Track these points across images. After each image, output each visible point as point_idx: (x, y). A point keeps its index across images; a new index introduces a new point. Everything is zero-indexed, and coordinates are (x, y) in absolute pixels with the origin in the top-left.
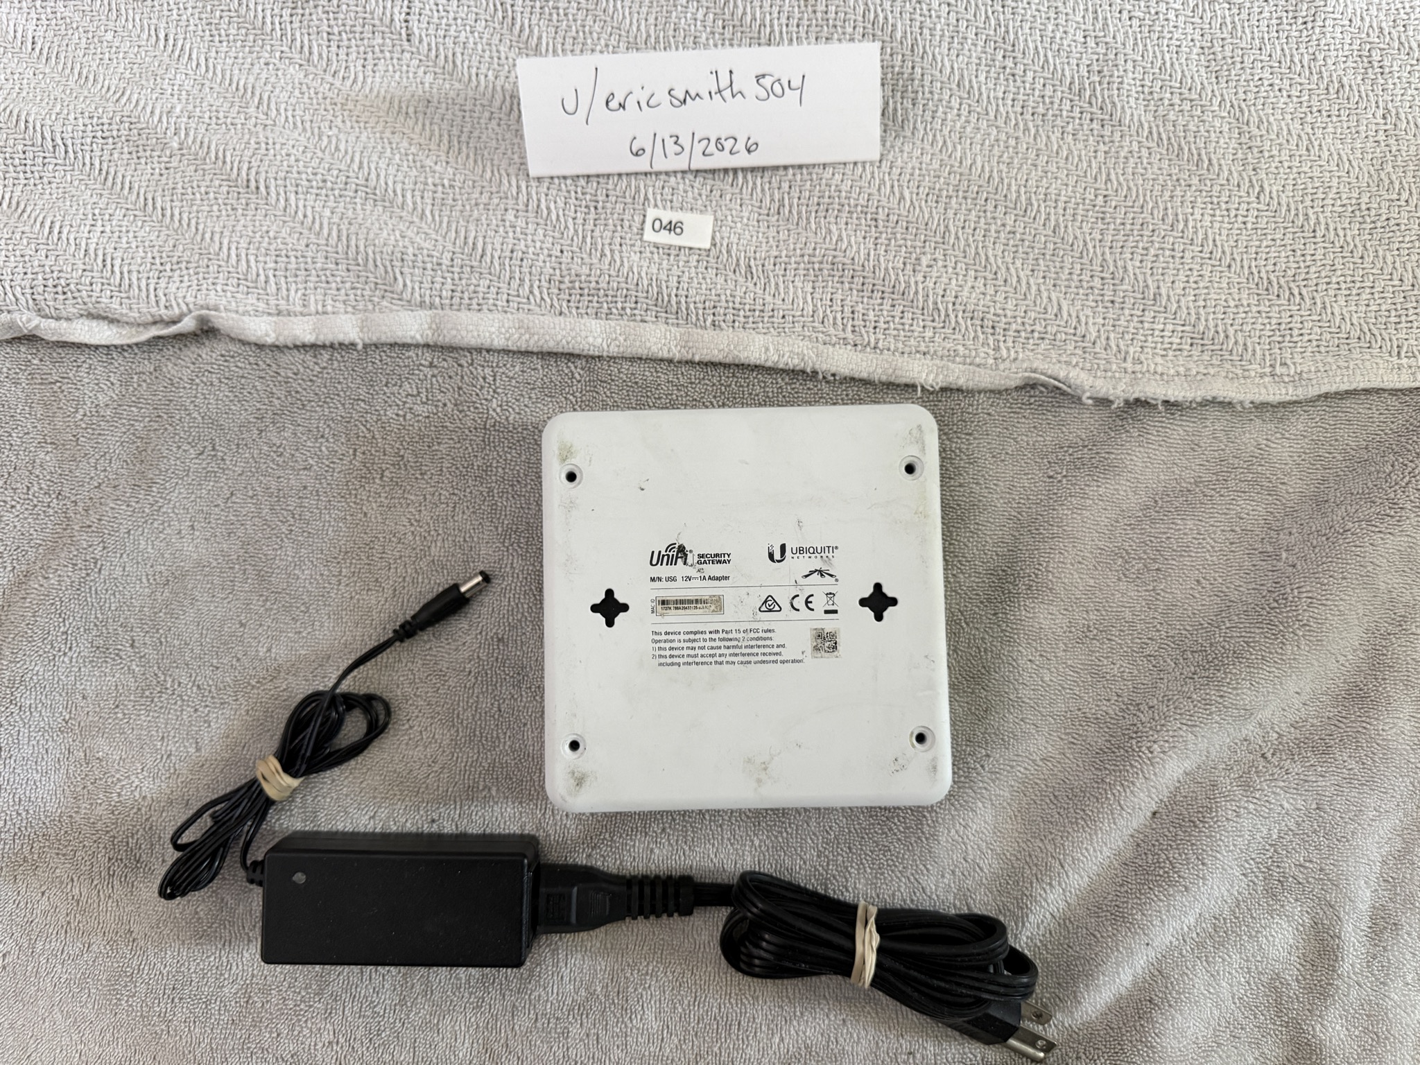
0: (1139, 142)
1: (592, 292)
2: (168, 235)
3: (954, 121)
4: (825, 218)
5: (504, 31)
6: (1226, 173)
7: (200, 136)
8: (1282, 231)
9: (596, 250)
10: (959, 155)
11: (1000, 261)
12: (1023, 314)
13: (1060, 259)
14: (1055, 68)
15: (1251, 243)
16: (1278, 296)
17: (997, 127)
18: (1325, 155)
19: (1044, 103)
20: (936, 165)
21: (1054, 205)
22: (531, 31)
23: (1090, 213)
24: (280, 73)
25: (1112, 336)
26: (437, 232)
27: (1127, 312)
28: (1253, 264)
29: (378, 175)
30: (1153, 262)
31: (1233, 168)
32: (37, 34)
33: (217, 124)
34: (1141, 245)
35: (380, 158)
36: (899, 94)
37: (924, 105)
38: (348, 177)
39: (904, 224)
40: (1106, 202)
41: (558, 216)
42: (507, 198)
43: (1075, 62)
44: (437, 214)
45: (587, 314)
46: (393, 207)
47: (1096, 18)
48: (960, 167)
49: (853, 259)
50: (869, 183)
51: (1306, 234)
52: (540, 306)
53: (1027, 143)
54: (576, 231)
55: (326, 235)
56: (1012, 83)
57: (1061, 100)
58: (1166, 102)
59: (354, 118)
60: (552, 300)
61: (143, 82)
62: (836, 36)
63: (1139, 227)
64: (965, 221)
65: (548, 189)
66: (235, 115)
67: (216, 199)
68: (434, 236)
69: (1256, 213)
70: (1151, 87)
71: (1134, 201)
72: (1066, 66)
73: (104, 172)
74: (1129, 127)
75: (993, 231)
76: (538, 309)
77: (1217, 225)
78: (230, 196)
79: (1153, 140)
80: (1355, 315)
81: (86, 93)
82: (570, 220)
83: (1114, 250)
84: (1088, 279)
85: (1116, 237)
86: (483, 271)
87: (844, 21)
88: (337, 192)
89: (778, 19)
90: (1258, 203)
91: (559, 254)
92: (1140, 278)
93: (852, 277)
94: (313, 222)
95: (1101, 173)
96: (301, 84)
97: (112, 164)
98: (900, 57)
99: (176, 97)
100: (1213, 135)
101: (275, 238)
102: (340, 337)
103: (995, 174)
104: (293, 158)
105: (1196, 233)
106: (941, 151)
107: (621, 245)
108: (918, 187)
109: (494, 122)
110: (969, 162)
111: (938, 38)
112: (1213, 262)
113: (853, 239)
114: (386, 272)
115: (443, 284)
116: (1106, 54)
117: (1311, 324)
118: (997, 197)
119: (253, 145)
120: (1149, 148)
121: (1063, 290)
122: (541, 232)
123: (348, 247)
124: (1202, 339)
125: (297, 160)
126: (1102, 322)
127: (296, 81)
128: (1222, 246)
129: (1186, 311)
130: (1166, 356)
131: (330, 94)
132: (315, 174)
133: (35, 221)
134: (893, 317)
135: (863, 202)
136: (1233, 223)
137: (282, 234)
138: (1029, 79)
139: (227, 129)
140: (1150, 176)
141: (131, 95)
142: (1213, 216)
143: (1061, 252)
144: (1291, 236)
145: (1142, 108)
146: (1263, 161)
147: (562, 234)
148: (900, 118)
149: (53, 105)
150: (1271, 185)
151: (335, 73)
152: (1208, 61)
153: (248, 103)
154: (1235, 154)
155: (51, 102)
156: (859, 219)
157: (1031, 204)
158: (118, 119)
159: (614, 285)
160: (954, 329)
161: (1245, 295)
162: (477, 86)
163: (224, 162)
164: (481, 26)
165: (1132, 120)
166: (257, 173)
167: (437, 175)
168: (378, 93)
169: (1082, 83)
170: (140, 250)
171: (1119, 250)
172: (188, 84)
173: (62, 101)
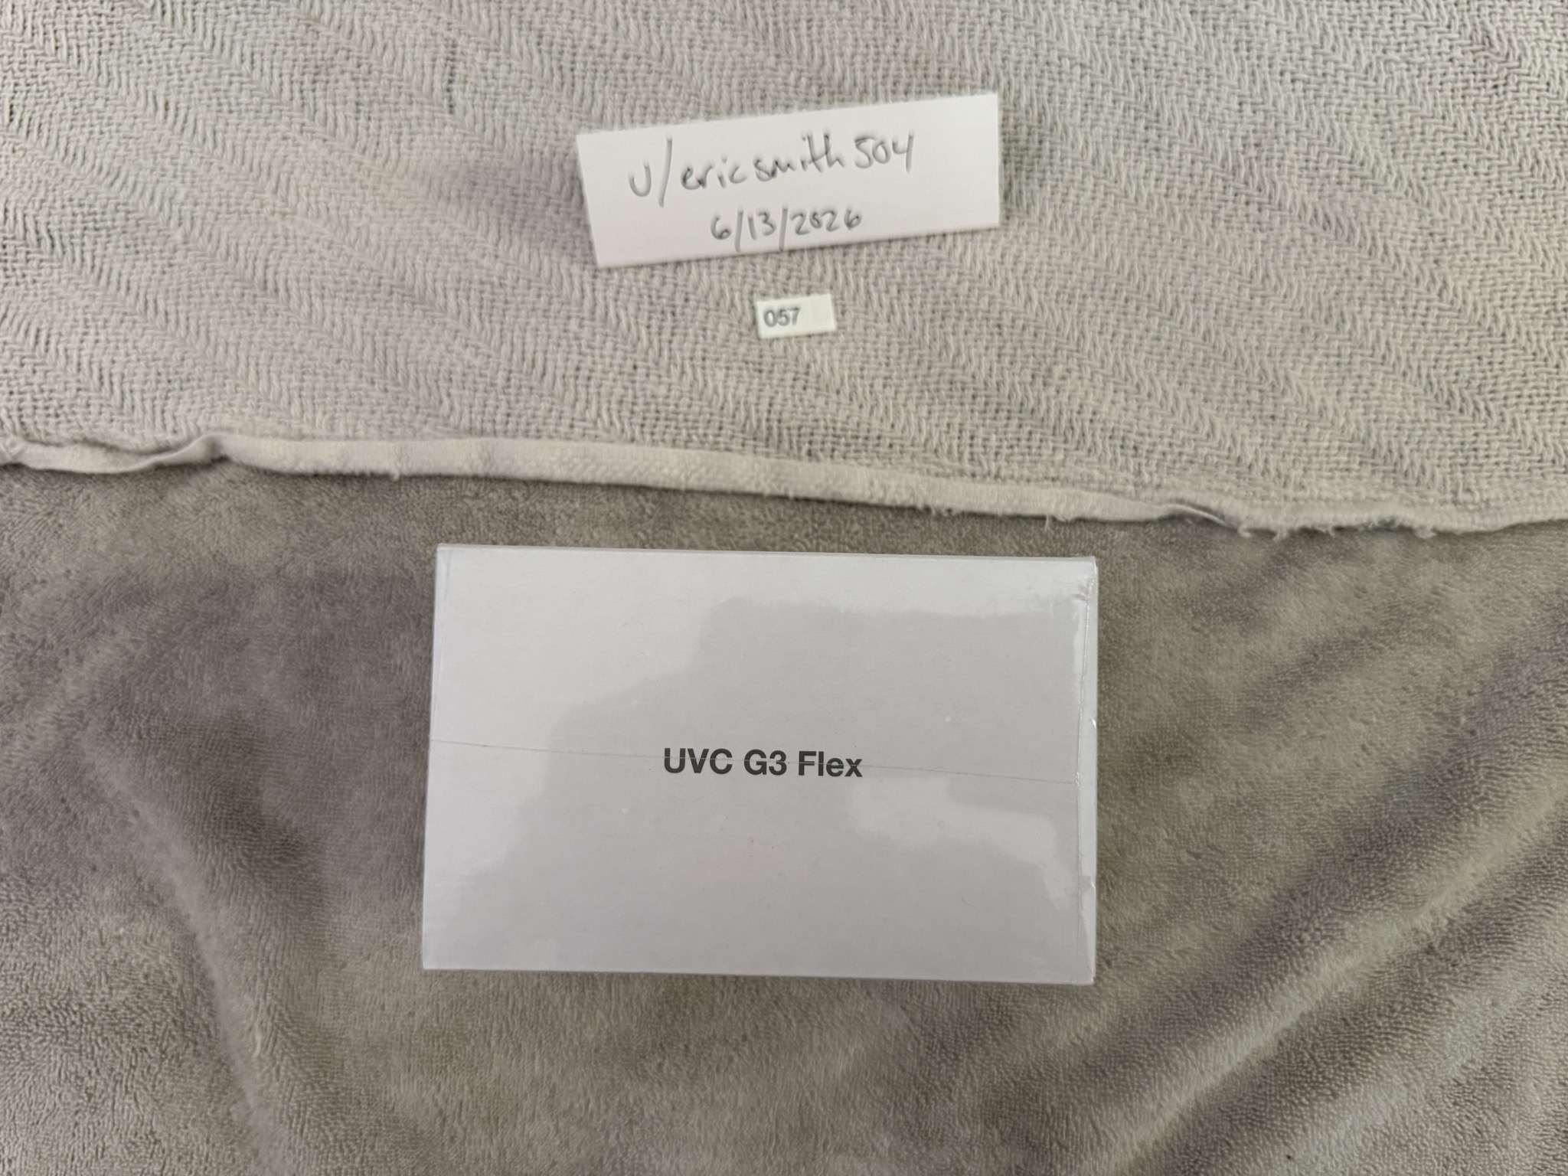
0: (1302, 228)
1: (671, 416)
2: (174, 346)
3: (1087, 206)
4: (941, 326)
5: (564, 100)
6: (1403, 265)
7: (208, 228)
8: (1467, 334)
9: (675, 366)
10: (1093, 245)
11: (1142, 372)
12: (1170, 433)
13: (1210, 370)
14: (1205, 141)
15: (1431, 348)
16: (1461, 411)
17: (1137, 212)
18: (1517, 244)
19: (1192, 182)
20: (1067, 259)
21: (1203, 306)
22: (593, 99)
23: (1245, 318)
24: (300, 149)
25: (1271, 457)
26: (489, 344)
27: (1289, 429)
28: (1433, 372)
29: (415, 274)
30: (1316, 371)
31: (1412, 260)
32: (15, 102)
33: (228, 213)
34: (1303, 352)
35: (417, 251)
36: (1024, 173)
37: (1053, 187)
38: (381, 278)
39: (1032, 330)
40: (1263, 303)
41: (629, 324)
42: (569, 303)
43: (1228, 133)
44: (486, 318)
45: (663, 441)
46: (434, 311)
47: (1254, 82)
48: (1095, 261)
49: (973, 376)
50: (990, 283)
51: (1494, 339)
53: (1174, 233)
54: (650, 342)
55: (359, 349)
56: (1155, 159)
58: (1333, 179)
59: (387, 205)
60: (622, 424)
61: (141, 161)
63: (1299, 332)
64: (1102, 325)
65: (618, 292)
66: (248, 202)
67: (228, 302)
68: (484, 350)
69: (1436, 312)
70: (1317, 162)
71: (1294, 303)
72: (1218, 139)
73: (97, 270)
74: (1291, 210)
75: (1135, 337)
76: (605, 435)
77: (1391, 325)
78: (245, 299)
79: (1318, 224)
80: (1549, 435)
81: (74, 173)
82: (643, 329)
83: (1273, 358)
84: (1244, 392)
85: (1275, 344)
86: (545, 393)
88: (368, 296)
90: (1441, 300)
91: (632, 371)
92: (1304, 390)
93: (974, 397)
94: (344, 333)
95: (1257, 269)
96: (325, 162)
97: (107, 259)
98: (1024, 129)
99: (179, 179)
100: (1389, 216)
101: (301, 352)
102: (375, 467)
103: (1136, 269)
104: (316, 256)
105: (1366, 334)
106: (1073, 242)
107: (704, 359)
108: (1047, 286)
109: (550, 211)
110: (1105, 255)
111: (1069, 106)
112: (1387, 371)
113: (973, 351)
114: (430, 393)
115: (497, 407)
116: (1264, 124)
117: (1497, 445)
118: (1139, 297)
119: (269, 240)
120: (1313, 234)
121: (1216, 405)
122: (609, 345)
123: (385, 363)
124: (1373, 457)
125: (321, 258)
126: (1260, 440)
127: (320, 159)
128: (1397, 350)
129: (1354, 426)
130: (1332, 478)
131: (358, 176)
132: (342, 275)
133: (18, 329)
134: (1019, 440)
135: (984, 306)
136: (1410, 323)
137: (308, 348)
138: (1176, 154)
139: (240, 219)
140: (1316, 269)
141: (127, 177)
142: (1387, 313)
143: (1213, 362)
144: (1475, 340)
145: (1306, 187)
146: (1446, 251)
147: (634, 346)
148: (1025, 202)
149: (37, 190)
150: (1455, 280)
151: (364, 150)
152: (1384, 131)
153: (263, 187)
154: (1414, 241)
155: (34, 186)
156: (980, 326)
157: (1178, 306)
158: (111, 207)
159: (696, 409)
160: (1090, 451)
161: (1422, 409)
162: (531, 165)
163: (237, 259)
164: (535, 92)
165: (1294, 202)
166: (276, 273)
167: (484, 271)
168: (415, 174)
169: (1237, 160)
170: (143, 364)
171: (1279, 358)
172: (193, 163)
173: (47, 184)
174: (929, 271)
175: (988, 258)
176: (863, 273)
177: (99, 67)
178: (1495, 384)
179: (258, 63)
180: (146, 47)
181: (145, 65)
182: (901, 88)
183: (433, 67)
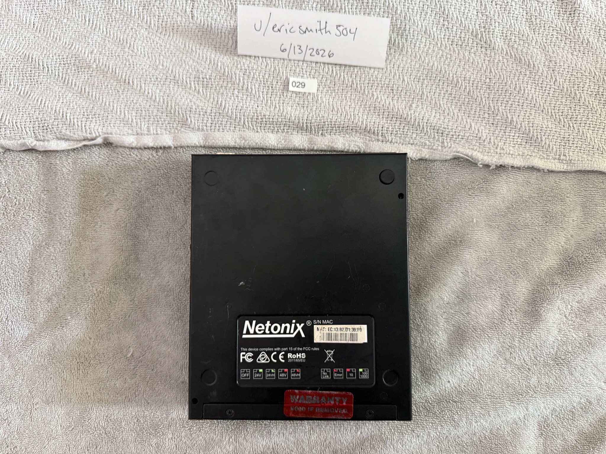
0: (502, 57)
1: (271, 123)
2: (90, 103)
3: (423, 48)
4: (371, 89)
5: (232, 15)
6: (541, 71)
7: (105, 62)
9: (273, 106)
10: (427, 61)
11: (445, 106)
12: (455, 128)
13: (471, 106)
14: (465, 25)
15: (552, 102)
17: (442, 50)
19: (461, 40)
20: (417, 66)
21: (468, 82)
23: (484, 86)
24: (137, 33)
25: (492, 138)
26: (205, 99)
27: (499, 128)
29: (179, 75)
30: (510, 107)
32: (35, 21)
33: (112, 56)
34: (505, 100)
35: (180, 68)
36: (400, 36)
37: (411, 41)
38: (167, 76)
39: (405, 91)
40: (490, 81)
41: (256, 91)
42: (234, 84)
43: (473, 23)
44: (205, 91)
45: (268, 132)
46: (186, 88)
47: (482, 5)
48: (427, 66)
49: (383, 105)
50: (389, 75)
52: (248, 129)
54: (264, 98)
55: (158, 101)
56: (447, 31)
57: (468, 39)
59: (170, 52)
60: (253, 127)
61: (80, 40)
62: (372, 13)
63: (504, 92)
64: (430, 89)
65: (252, 80)
66: (119, 52)
67: (111, 88)
68: (204, 101)
70: (506, 34)
71: (502, 81)
72: (470, 25)
74: (498, 50)
75: (442, 94)
76: (247, 130)
77: (537, 93)
78: (117, 86)
79: (508, 55)
81: (56, 45)
82: (261, 93)
83: (494, 102)
84: (483, 114)
85: (495, 96)
86: (225, 115)
87: (375, 6)
88: (162, 83)
89: (348, 6)
90: (555, 85)
91: (257, 107)
92: (505, 114)
93: (384, 112)
94: (152, 96)
95: (487, 69)
96: (147, 37)
97: (67, 75)
98: (400, 21)
99: (94, 45)
100: (534, 55)
101: (136, 103)
102: (165, 144)
103: (443, 69)
104: (144, 70)
105: (528, 95)
106: (419, 60)
107: (283, 103)
108: (410, 76)
109: (228, 53)
110: (432, 64)
111: (415, 13)
112: (536, 109)
113: (383, 98)
114: (183, 116)
115: (207, 121)
116: (486, 20)
117: (577, 140)
118: (444, 79)
120: (507, 59)
121: (472, 118)
122: (249, 99)
123: (167, 106)
124: (531, 140)
125: (146, 71)
126: (488, 131)
127: (145, 36)
128: (539, 102)
129: (524, 128)
130: (515, 147)
131: (159, 42)
132: (153, 76)
133: (35, 99)
134: (400, 129)
135: (387, 82)
136: (544, 93)
137: (140, 101)
138: (455, 30)
139: (116, 58)
140: (509, 70)
141: (75, 46)
142: (536, 89)
143: (471, 102)
145: (503, 42)
147: (258, 99)
148: (401, 47)
149: (43, 51)
151: (161, 33)
152: (530, 25)
153: (124, 47)
154: (544, 63)
156: (385, 89)
157: (458, 82)
158: (70, 56)
159: (280, 120)
160: (425, 134)
162: (221, 37)
163: (115, 73)
164: (222, 13)
165: (499, 47)
166: (129, 77)
167: (204, 74)
168: (179, 40)
169: (477, 32)
170: (78, 109)
171: (496, 102)
172: (99, 40)
173: (47, 49)
175: (388, 66)
176: (343, 71)
177: (65, 7)
179: (123, 4)
181: (82, 6)
183: (186, 4)
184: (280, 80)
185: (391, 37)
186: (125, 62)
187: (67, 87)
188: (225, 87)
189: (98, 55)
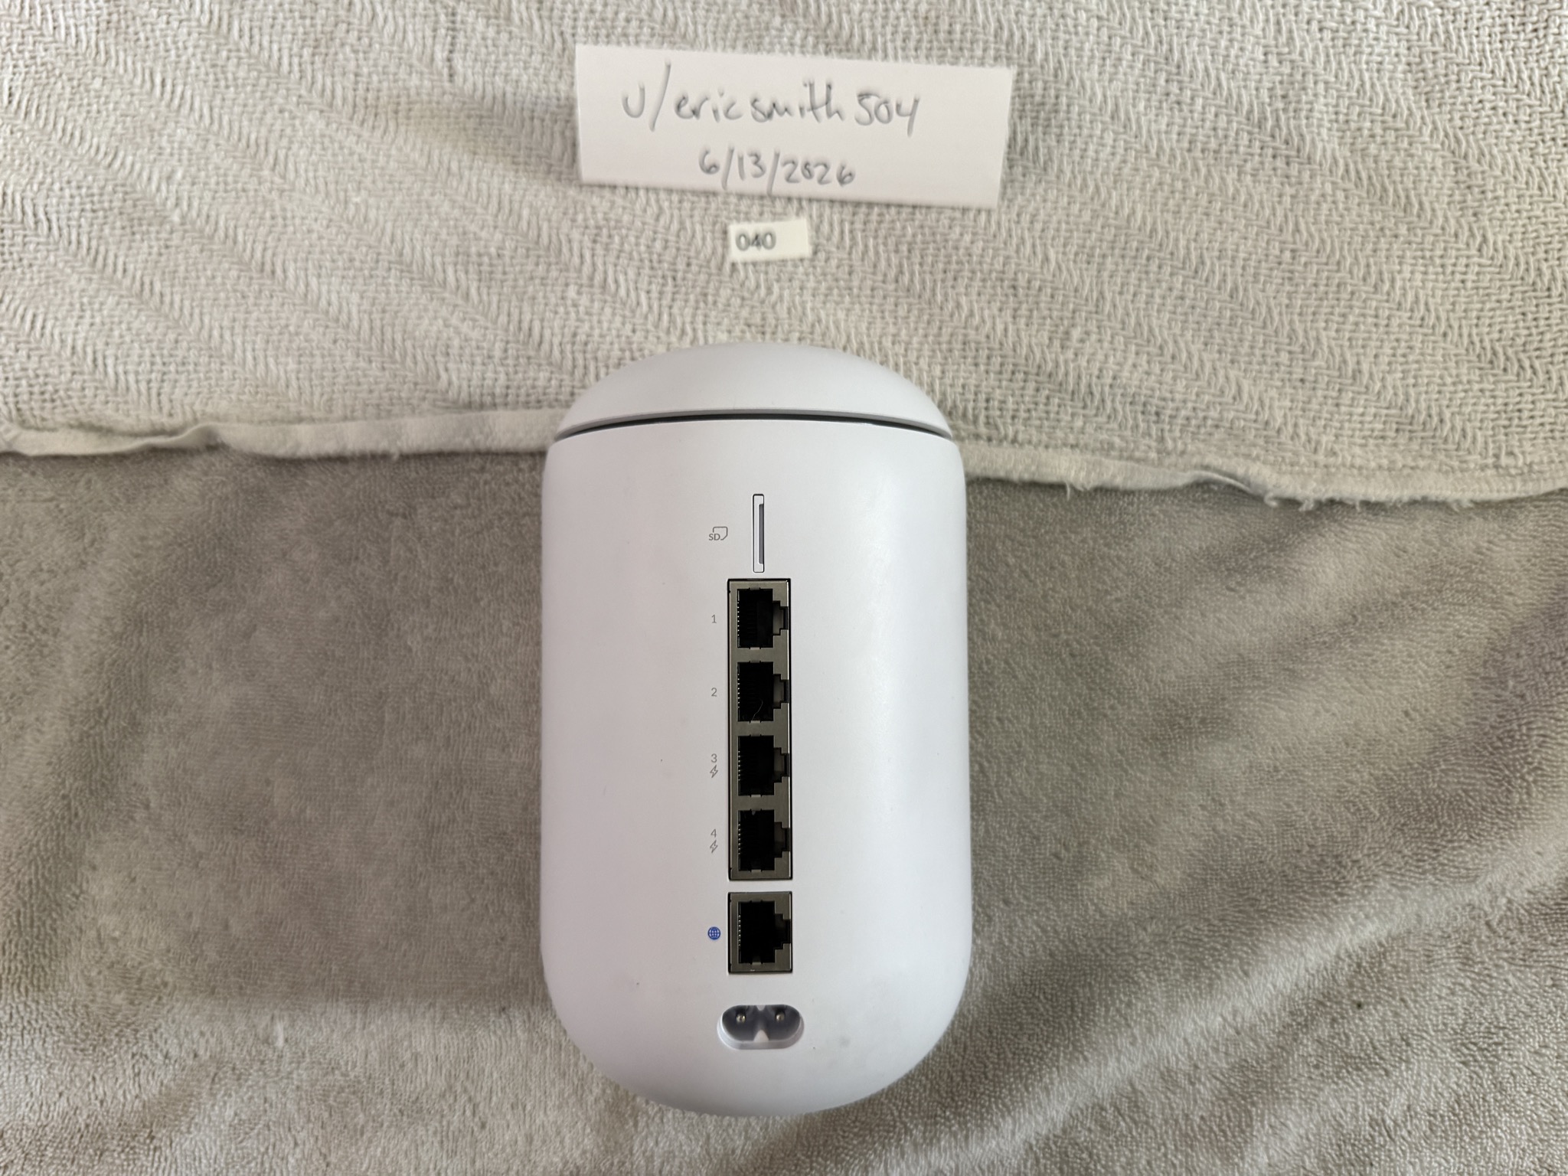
0: (1333, 183)
2: (168, 327)
3: (1107, 162)
4: (953, 288)
5: (565, 65)
6: (1441, 220)
7: (206, 208)
8: (1509, 290)
10: (1114, 202)
11: (1165, 333)
12: (1194, 397)
13: (1237, 330)
14: (1230, 95)
15: (1472, 306)
16: (1505, 370)
17: (1159, 167)
19: (1216, 136)
20: (1086, 217)
21: (1229, 262)
23: (1275, 272)
24: (297, 122)
25: (1301, 421)
26: (486, 316)
27: (1320, 393)
28: (1474, 331)
29: (413, 249)
30: (1352, 331)
31: (1449, 214)
32: (14, 84)
33: (226, 191)
34: (1337, 310)
35: (415, 226)
36: (1040, 129)
37: (1071, 142)
38: (379, 254)
39: (1049, 291)
40: (1294, 258)
41: (628, 290)
42: (567, 270)
43: (1253, 85)
44: (484, 291)
46: (433, 286)
47: (1279, 31)
48: (1115, 219)
49: (988, 337)
50: (1006, 243)
51: (1539, 294)
53: (1198, 187)
54: (650, 307)
55: (356, 328)
56: (1176, 113)
58: (1366, 132)
59: (387, 178)
61: (138, 140)
62: (962, 60)
63: (1334, 288)
64: (1123, 285)
65: (618, 257)
66: (246, 180)
67: (224, 284)
68: (481, 323)
69: (1477, 269)
70: (1347, 114)
71: (1329, 257)
72: (1243, 91)
73: (93, 251)
74: (1321, 165)
77: (1430, 285)
78: (241, 282)
79: (1350, 180)
82: (643, 294)
83: (1304, 317)
84: (1273, 353)
85: (1307, 302)
86: (544, 362)
87: (972, 43)
88: (366, 273)
90: (1481, 256)
91: (631, 334)
92: (1337, 351)
93: (989, 357)
94: (340, 312)
95: (1287, 221)
96: (323, 136)
97: (103, 241)
98: (1040, 84)
99: (176, 157)
100: (1424, 173)
101: (297, 334)
102: (373, 446)
103: (1159, 226)
105: (1404, 295)
106: (1092, 199)
108: (1065, 246)
109: (552, 178)
110: (1127, 211)
111: (1086, 60)
112: (1425, 330)
113: (986, 312)
114: (428, 369)
115: (495, 380)
116: (1291, 75)
117: (1543, 404)
118: (1162, 255)
120: (1345, 190)
121: (1243, 366)
122: (608, 310)
123: (383, 341)
124: (1411, 424)
125: (320, 238)
126: (1288, 404)
127: (317, 132)
128: (1436, 310)
129: (1391, 392)
130: (1365, 445)
131: (359, 149)
133: (15, 314)
134: (1036, 404)
135: (998, 267)
136: (1449, 282)
137: (306, 328)
138: (1198, 108)
139: (238, 198)
140: (1348, 225)
141: (125, 156)
142: (1425, 273)
143: (1240, 321)
144: (1520, 296)
145: (1336, 140)
146: (1485, 203)
148: (1042, 160)
149: (35, 172)
150: (1494, 234)
151: (363, 122)
152: (1417, 80)
153: (260, 165)
154: (1451, 196)
155: (32, 168)
156: (994, 287)
157: (1203, 263)
158: (110, 188)
160: (1109, 417)
161: (1464, 370)
162: (531, 133)
163: (235, 242)
164: (536, 59)
165: (1324, 156)
166: (274, 255)
167: (482, 243)
168: (414, 145)
169: (1263, 112)
170: (136, 345)
171: (1310, 318)
172: (190, 140)
173: (45, 166)
174: (941, 230)
175: (1003, 217)
176: (872, 233)
177: (97, 46)
178: (1541, 341)
179: (257, 38)
180: (144, 24)
181: (142, 42)
182: (912, 44)
183: (434, 37)
184: (697, 258)
185: (1014, 133)
186: (260, 209)
187: (102, 278)
188: (543, 279)
189: (187, 187)
